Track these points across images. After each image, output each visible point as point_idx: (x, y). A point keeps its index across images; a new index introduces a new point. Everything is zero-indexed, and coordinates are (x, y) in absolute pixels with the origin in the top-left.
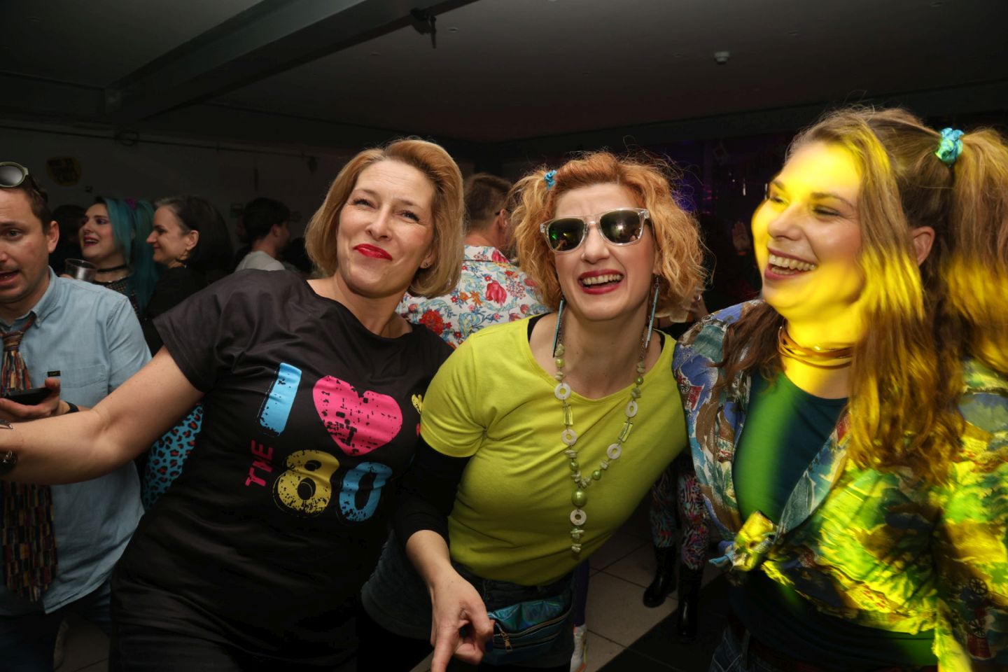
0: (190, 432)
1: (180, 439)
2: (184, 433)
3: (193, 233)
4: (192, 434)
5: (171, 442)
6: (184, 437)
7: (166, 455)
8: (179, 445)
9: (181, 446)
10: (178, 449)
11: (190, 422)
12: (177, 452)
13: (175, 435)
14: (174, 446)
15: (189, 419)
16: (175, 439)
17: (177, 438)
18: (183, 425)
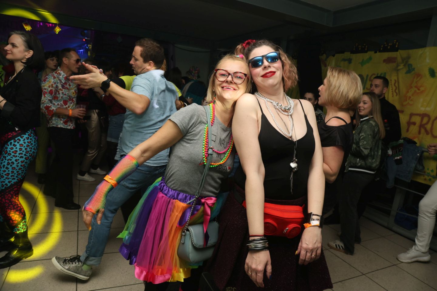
0: (28, 138)
1: (24, 140)
2: (26, 138)
3: (30, 51)
4: (29, 139)
5: (20, 140)
6: (26, 139)
7: (17, 146)
8: (24, 142)
9: (25, 143)
10: (23, 144)
11: (29, 134)
12: (23, 145)
13: (22, 138)
14: (22, 142)
15: (28, 133)
16: (22, 140)
17: (23, 139)
18: (26, 134)
